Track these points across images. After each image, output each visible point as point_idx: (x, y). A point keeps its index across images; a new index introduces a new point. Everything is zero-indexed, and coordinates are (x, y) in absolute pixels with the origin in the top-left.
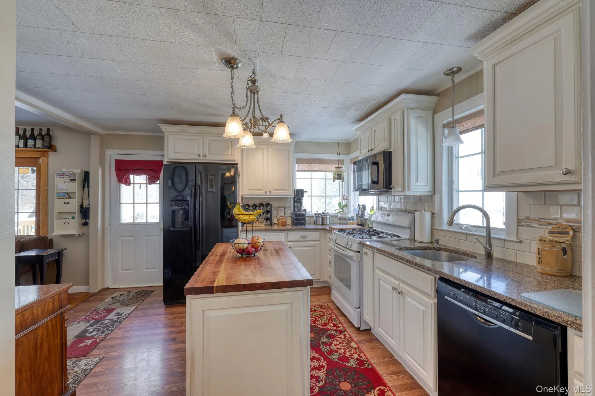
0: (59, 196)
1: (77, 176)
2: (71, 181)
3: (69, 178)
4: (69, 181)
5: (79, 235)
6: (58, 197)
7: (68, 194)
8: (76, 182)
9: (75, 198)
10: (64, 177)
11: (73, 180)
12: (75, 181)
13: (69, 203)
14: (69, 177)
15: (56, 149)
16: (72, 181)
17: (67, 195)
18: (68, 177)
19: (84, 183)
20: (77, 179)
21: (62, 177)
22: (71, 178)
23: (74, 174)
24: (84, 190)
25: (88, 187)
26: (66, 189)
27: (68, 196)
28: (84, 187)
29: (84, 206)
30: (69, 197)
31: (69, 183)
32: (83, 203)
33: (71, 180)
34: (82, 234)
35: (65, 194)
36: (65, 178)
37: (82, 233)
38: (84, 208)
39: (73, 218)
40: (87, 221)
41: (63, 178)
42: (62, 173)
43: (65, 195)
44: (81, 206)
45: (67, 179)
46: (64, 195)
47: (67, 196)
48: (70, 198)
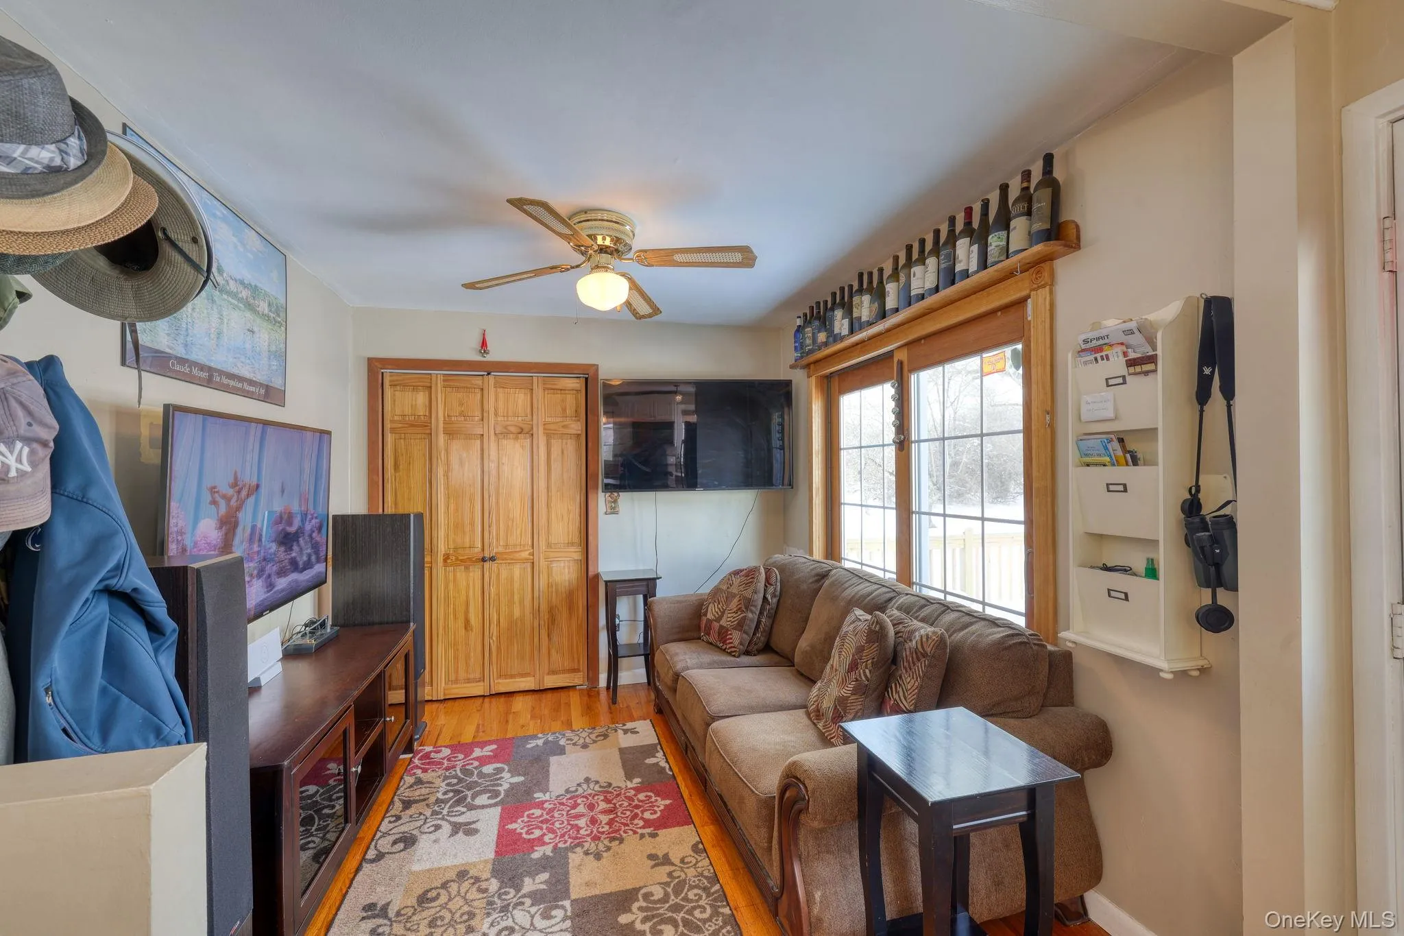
0: (1086, 455)
1: (1159, 336)
2: (1132, 370)
3: (1125, 354)
4: (1123, 370)
5: (1182, 675)
6: (1088, 460)
7: (1121, 441)
8: (1155, 371)
9: (1156, 464)
10: (1104, 354)
11: (1142, 363)
12: (1150, 367)
13: (1125, 490)
14: (1124, 348)
15: (1078, 238)
16: (1138, 369)
17: (1116, 445)
18: (1119, 349)
19: (1200, 371)
20: (1159, 352)
21: (1096, 359)
22: (1132, 355)
23: (1147, 332)
24: (1202, 411)
25: (1229, 392)
26: (1111, 415)
27: (1125, 451)
28: (1203, 395)
29: (1209, 507)
30: (1128, 456)
31: (1124, 383)
32: (1198, 490)
33: (1131, 363)
34: (1202, 670)
35: (1110, 441)
36: (1108, 359)
37: (1201, 663)
38: (1203, 520)
39: (1152, 572)
40: (1224, 598)
41: (1099, 359)
42: (1098, 339)
43: (1109, 446)
44: (1192, 507)
45: (1116, 365)
46: (1106, 448)
47: (1120, 453)
48: (1135, 462)
